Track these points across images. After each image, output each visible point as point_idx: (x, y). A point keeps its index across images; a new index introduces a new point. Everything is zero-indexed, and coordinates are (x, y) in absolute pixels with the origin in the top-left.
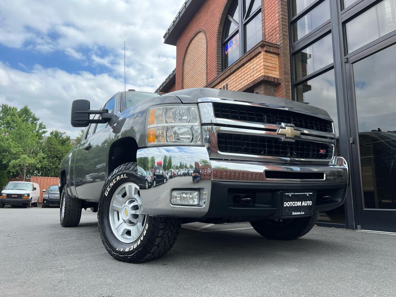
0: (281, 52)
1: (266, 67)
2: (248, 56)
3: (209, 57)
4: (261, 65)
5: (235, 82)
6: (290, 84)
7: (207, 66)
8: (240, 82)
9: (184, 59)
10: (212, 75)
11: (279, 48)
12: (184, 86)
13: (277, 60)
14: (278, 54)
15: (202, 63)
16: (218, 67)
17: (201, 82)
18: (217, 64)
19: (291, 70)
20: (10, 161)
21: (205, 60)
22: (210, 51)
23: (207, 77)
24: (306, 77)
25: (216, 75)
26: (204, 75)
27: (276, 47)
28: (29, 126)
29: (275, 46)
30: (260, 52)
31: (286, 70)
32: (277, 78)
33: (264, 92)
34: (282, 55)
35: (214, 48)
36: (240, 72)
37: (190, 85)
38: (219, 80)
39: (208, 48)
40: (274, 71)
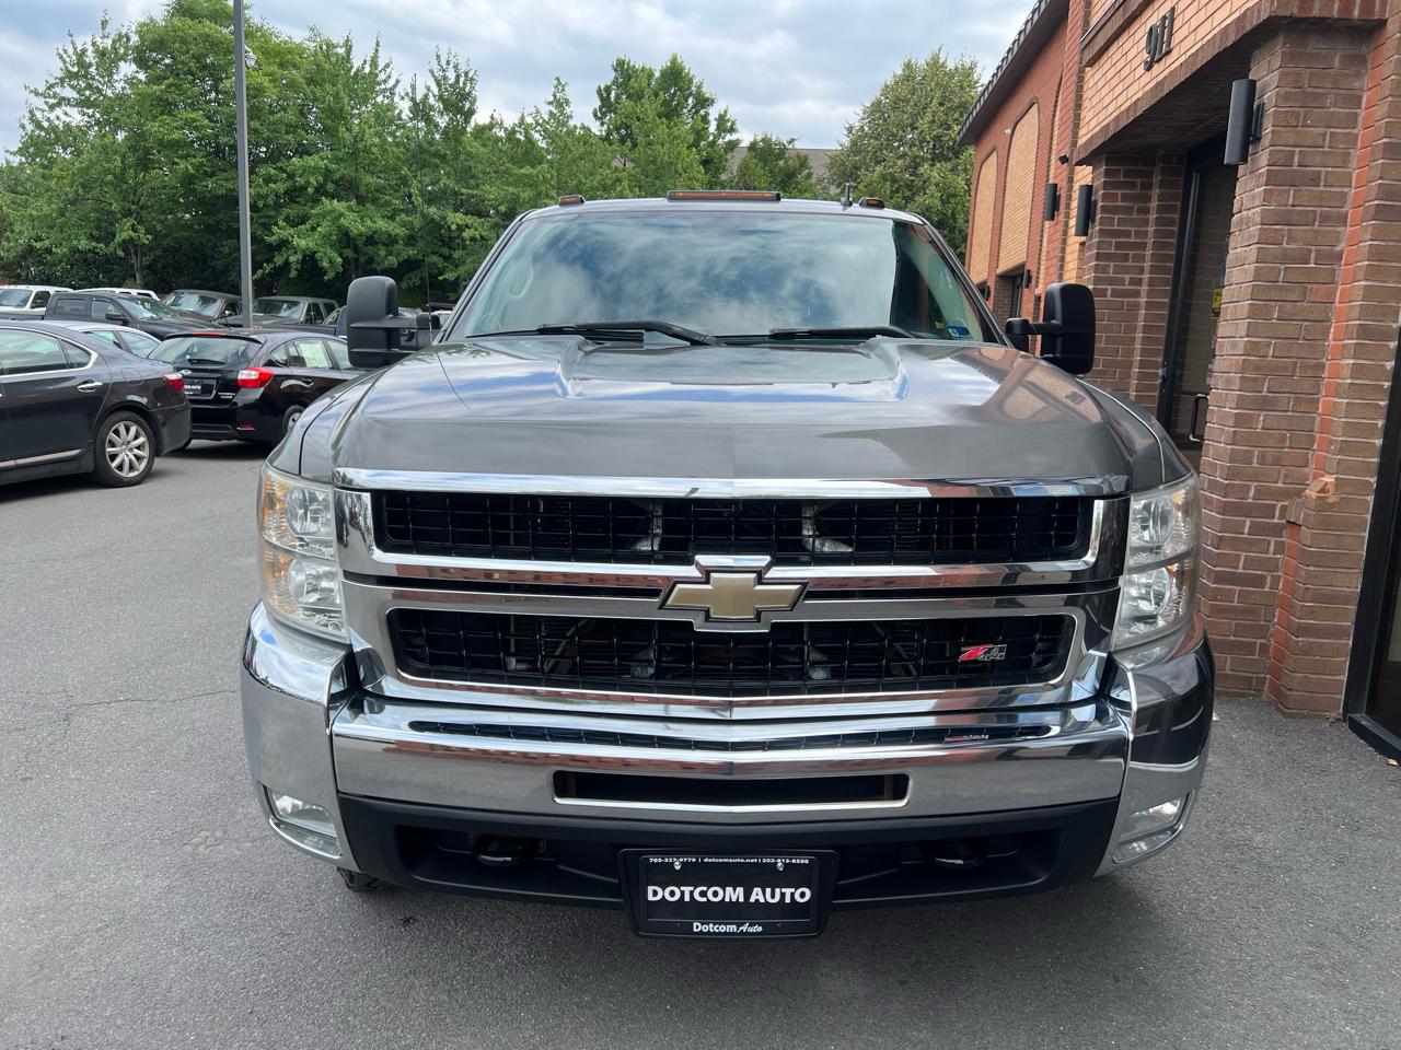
33: (1282, 74)
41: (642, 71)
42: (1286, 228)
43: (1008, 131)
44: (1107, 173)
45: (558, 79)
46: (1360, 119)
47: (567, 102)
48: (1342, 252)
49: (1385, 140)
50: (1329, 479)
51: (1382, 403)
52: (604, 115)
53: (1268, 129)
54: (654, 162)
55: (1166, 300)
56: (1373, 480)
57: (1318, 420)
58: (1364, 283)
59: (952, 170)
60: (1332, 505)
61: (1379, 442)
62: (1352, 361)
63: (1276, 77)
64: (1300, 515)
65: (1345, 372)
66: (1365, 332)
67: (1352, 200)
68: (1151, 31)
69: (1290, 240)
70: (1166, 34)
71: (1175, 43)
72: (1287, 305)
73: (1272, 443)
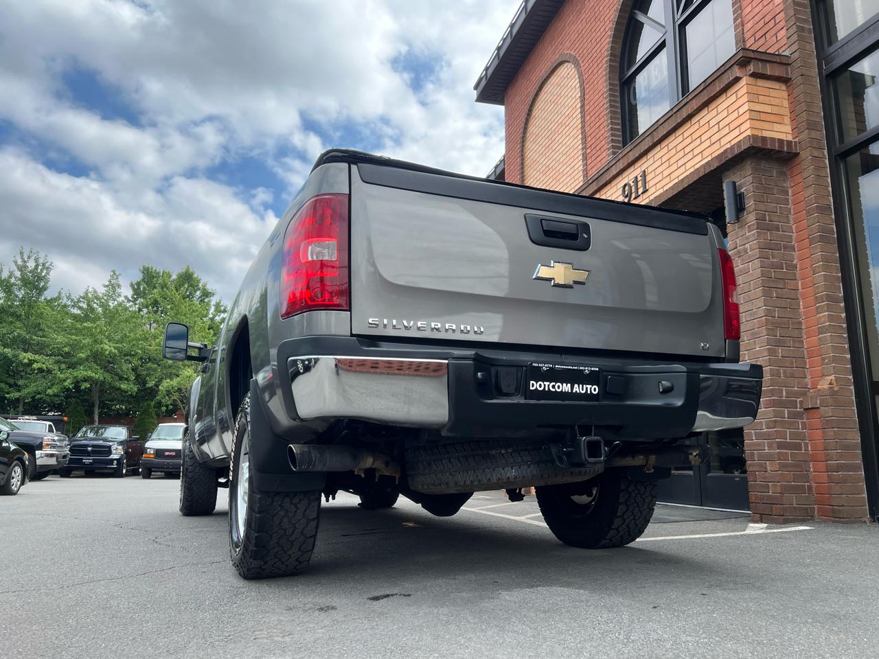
0: (793, 73)
1: (756, 115)
2: (702, 94)
3: (588, 118)
4: (742, 110)
5: (666, 165)
6: (826, 153)
7: (584, 138)
8: (681, 162)
9: (525, 133)
10: (599, 159)
11: (789, 64)
13: (785, 94)
14: (785, 80)
15: (571, 135)
16: (614, 138)
18: (612, 129)
19: (827, 118)
20: (160, 381)
21: (580, 126)
22: (591, 103)
23: (585, 165)
24: (865, 133)
25: (609, 156)
26: (576, 161)
27: (780, 63)
28: (195, 309)
29: (778, 61)
30: (737, 80)
31: (810, 118)
32: (787, 141)
33: (753, 178)
34: (797, 80)
35: (600, 94)
36: (680, 139)
38: (621, 165)
39: (587, 97)
40: (778, 125)
41: (164, 274)
42: (770, 251)
45: (114, 271)
46: (790, 201)
47: (119, 287)
48: (796, 265)
49: (816, 205)
50: (832, 377)
51: (845, 335)
52: (136, 300)
53: (750, 203)
56: (851, 377)
57: (805, 352)
58: (823, 273)
60: (836, 391)
61: (848, 356)
62: (827, 314)
63: (750, 179)
64: (816, 402)
65: (823, 319)
66: (829, 298)
67: (796, 239)
68: (625, 185)
69: (773, 257)
70: (640, 184)
71: (650, 186)
72: (779, 290)
73: (787, 365)
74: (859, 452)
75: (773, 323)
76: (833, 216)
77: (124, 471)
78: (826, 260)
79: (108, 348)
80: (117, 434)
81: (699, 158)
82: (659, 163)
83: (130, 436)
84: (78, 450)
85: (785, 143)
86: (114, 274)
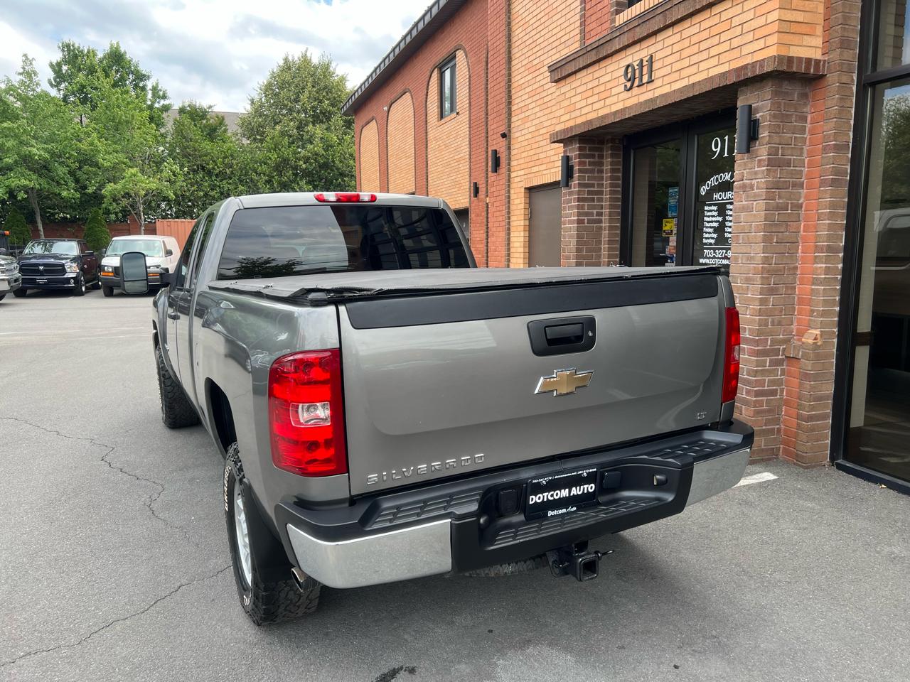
1: (785, 27)
5: (677, 56)
6: (855, 78)
8: (695, 59)
12: (513, 23)
17: (563, 19)
19: (863, 33)
20: (102, 186)
23: (584, 9)
25: (612, 7)
28: (129, 100)
31: (846, 35)
32: (816, 60)
33: (773, 104)
36: (695, 29)
37: (531, 22)
38: (625, 40)
40: (808, 37)
41: (88, 52)
42: (778, 190)
43: (386, 108)
44: (580, 149)
45: (26, 56)
46: (807, 129)
47: (35, 73)
48: (802, 204)
49: (833, 143)
50: (817, 332)
51: (838, 287)
52: (58, 84)
53: (764, 134)
54: (113, 121)
55: (618, 225)
56: (836, 330)
57: (796, 298)
58: (829, 221)
59: (326, 129)
60: (820, 346)
61: (837, 309)
62: (824, 266)
63: (768, 104)
64: (798, 353)
65: (819, 271)
66: (830, 249)
67: (806, 175)
68: (628, 66)
69: (780, 198)
70: (645, 70)
71: (656, 77)
72: (780, 234)
73: (777, 313)
74: (831, 402)
75: (768, 271)
76: (850, 155)
77: (83, 289)
78: (833, 206)
79: (37, 151)
80: (68, 249)
81: (714, 61)
82: (668, 51)
83: (82, 250)
84: (28, 270)
85: (813, 62)
86: (27, 59)
